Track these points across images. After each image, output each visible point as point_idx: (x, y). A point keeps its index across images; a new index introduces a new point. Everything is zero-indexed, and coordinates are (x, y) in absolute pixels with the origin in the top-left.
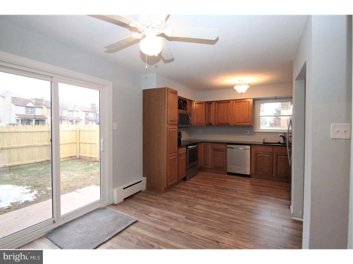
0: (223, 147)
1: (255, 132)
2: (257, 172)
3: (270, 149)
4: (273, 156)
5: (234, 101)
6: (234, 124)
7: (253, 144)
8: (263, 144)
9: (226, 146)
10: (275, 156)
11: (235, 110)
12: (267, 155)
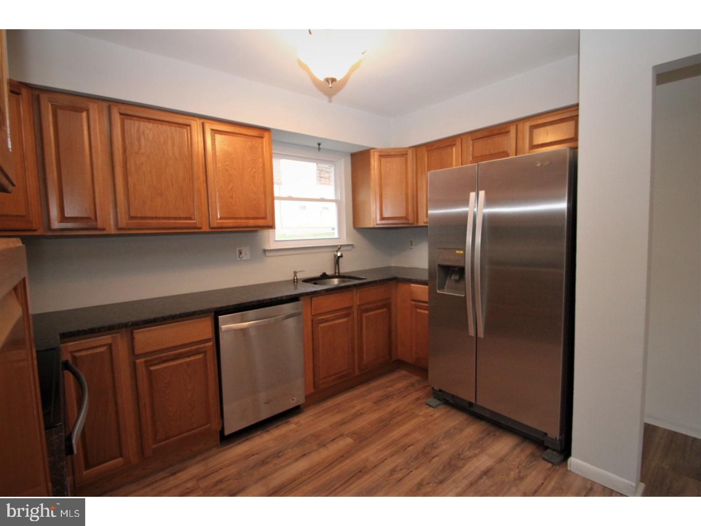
1: (265, 251)
2: (321, 382)
5: (207, 125)
6: (214, 224)
11: (216, 162)
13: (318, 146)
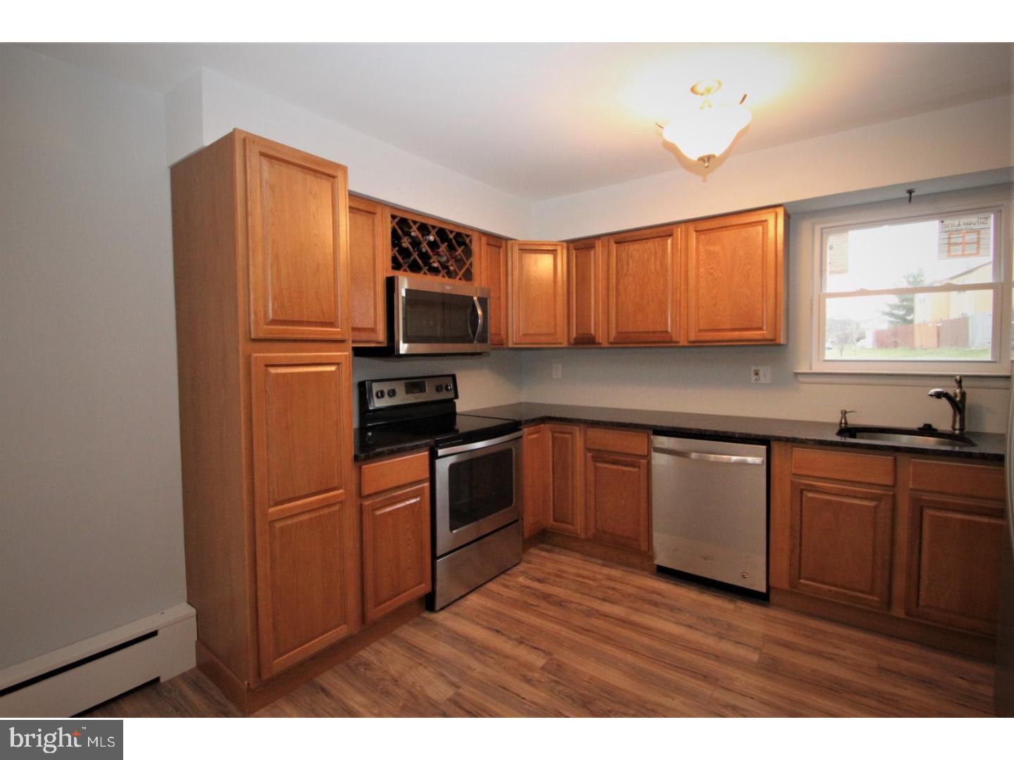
0: (634, 443)
1: (796, 374)
2: (802, 581)
3: (876, 470)
4: (894, 509)
5: (691, 228)
6: (692, 338)
7: (779, 439)
8: (838, 439)
9: (649, 442)
10: (904, 506)
11: (698, 268)
12: (861, 498)
13: (908, 195)
